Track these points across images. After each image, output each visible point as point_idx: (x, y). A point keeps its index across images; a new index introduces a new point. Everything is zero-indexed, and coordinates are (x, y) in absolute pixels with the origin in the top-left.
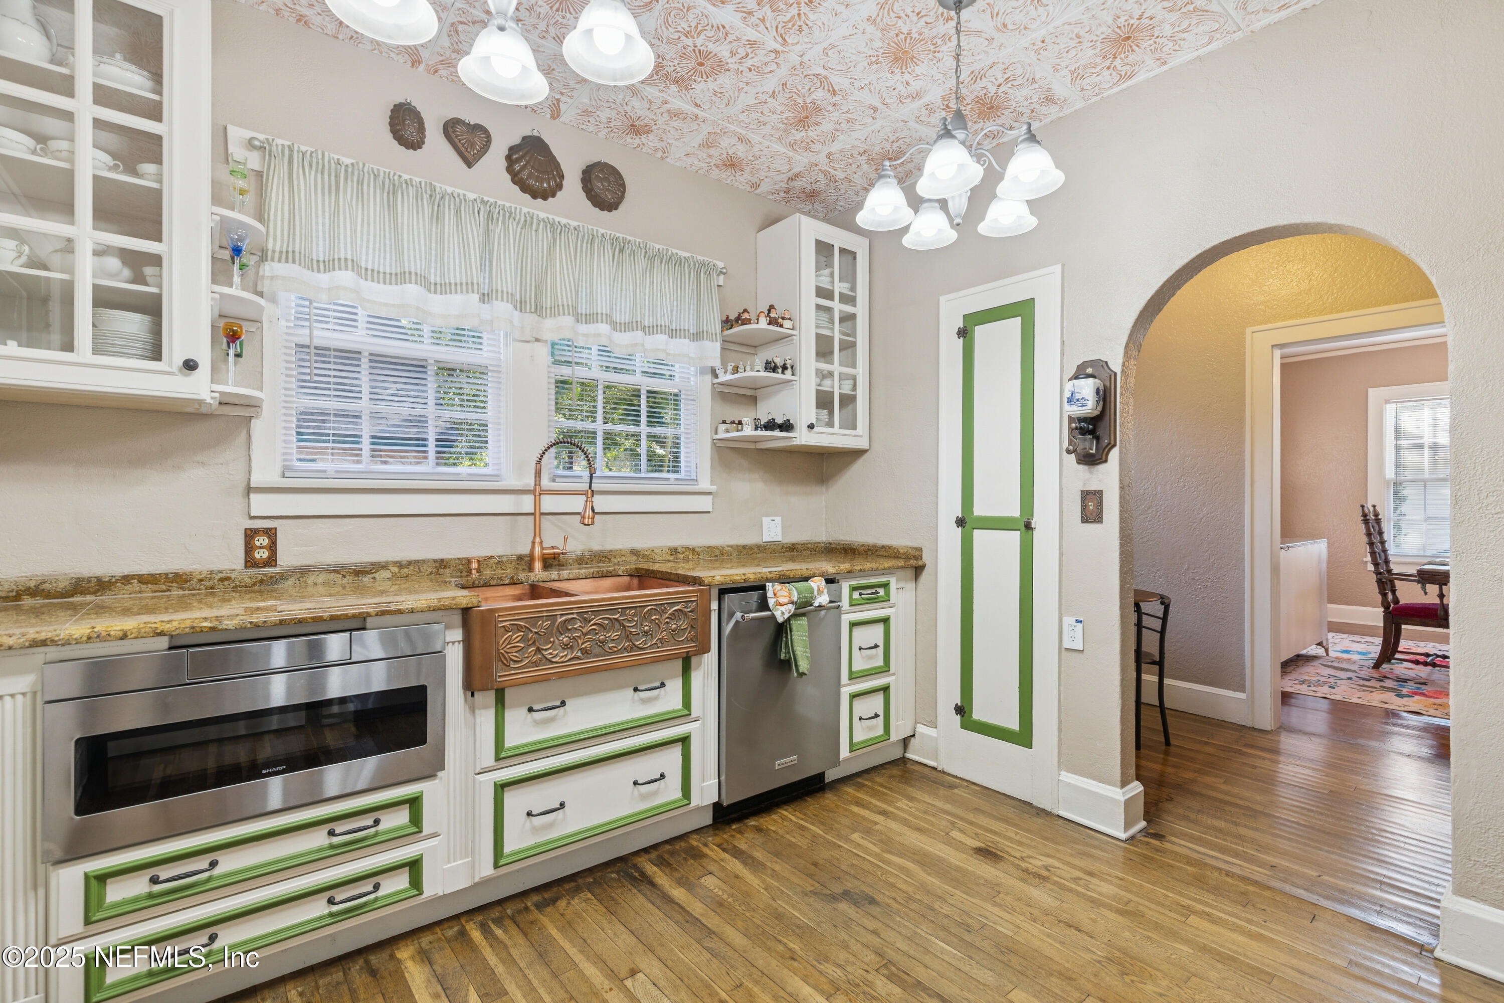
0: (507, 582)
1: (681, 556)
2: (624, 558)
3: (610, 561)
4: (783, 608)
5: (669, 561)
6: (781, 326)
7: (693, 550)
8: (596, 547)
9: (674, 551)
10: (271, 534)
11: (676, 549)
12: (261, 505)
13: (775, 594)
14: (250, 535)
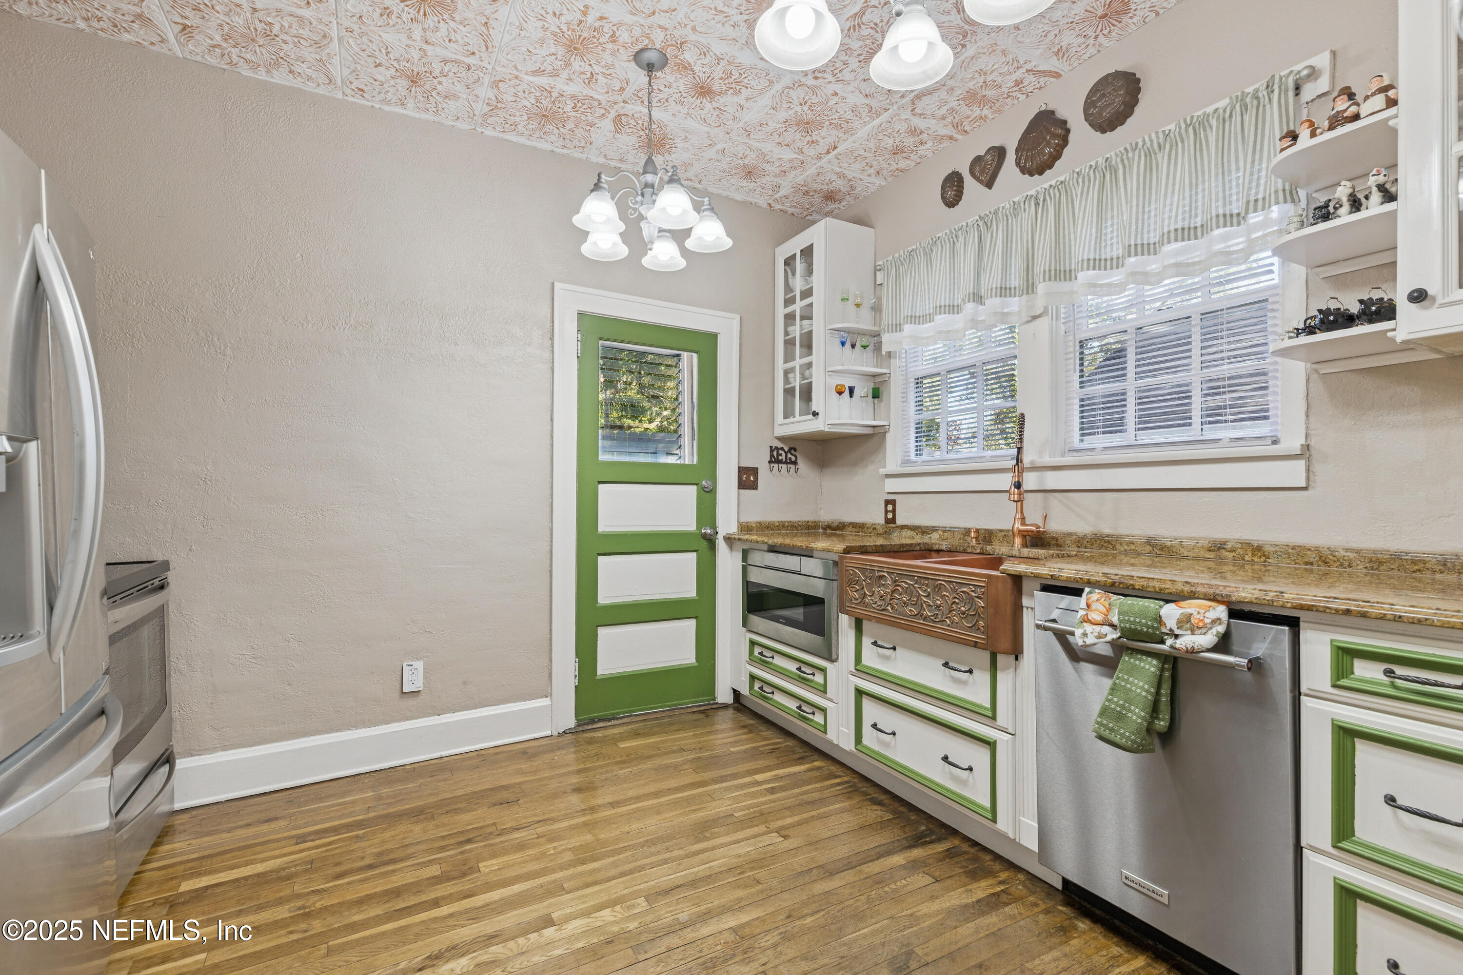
1: (1230, 555)
2: (1133, 547)
3: (1114, 548)
5: (1205, 559)
6: (1356, 117)
7: (1259, 548)
9: (1218, 547)
10: (893, 502)
11: (1225, 543)
13: (1088, 606)
14: (887, 502)
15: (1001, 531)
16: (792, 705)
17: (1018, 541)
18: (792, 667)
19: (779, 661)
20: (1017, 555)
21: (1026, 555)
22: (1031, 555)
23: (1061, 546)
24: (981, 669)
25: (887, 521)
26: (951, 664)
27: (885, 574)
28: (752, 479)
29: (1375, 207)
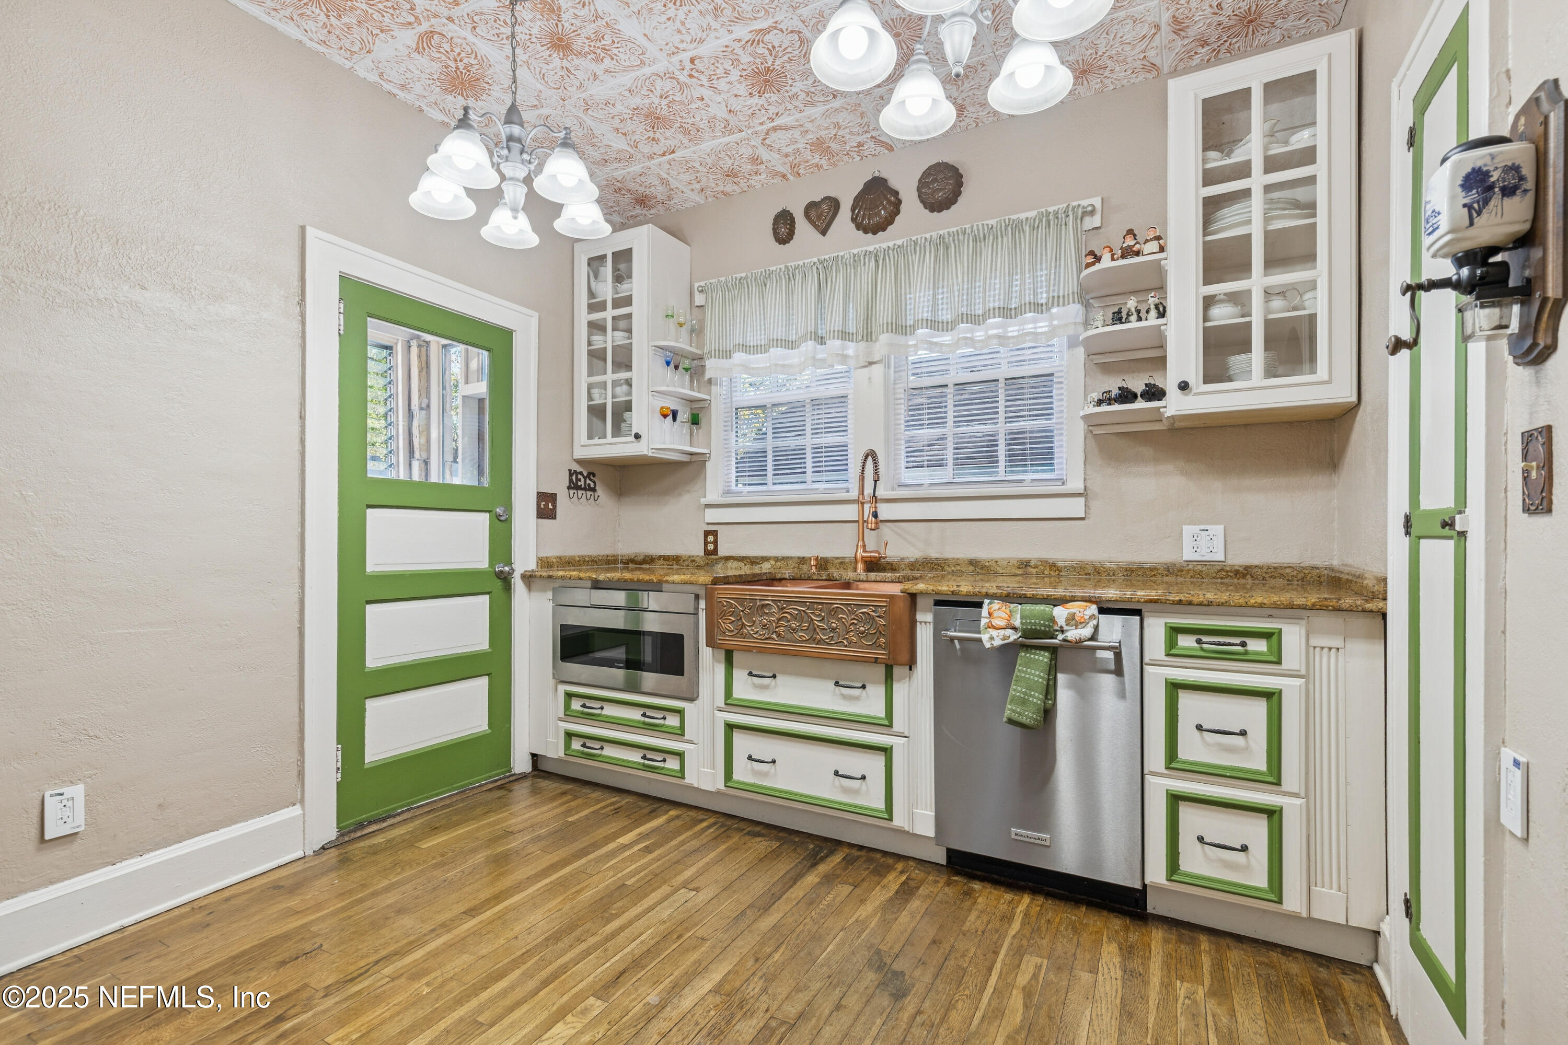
0: (824, 578)
1: (1034, 571)
2: (958, 568)
3: (943, 569)
4: (994, 633)
5: (1016, 575)
6: (1138, 253)
7: (1053, 566)
8: (934, 554)
9: (1025, 564)
10: (715, 533)
11: (1029, 561)
12: (712, 516)
13: (990, 614)
14: (707, 533)
15: (837, 558)
16: (635, 757)
17: (860, 566)
18: (635, 715)
19: (610, 711)
20: (865, 579)
21: (873, 579)
22: (878, 579)
23: (895, 570)
24: (874, 682)
25: (707, 552)
26: (841, 683)
27: (770, 603)
28: (550, 506)
29: (1152, 320)
